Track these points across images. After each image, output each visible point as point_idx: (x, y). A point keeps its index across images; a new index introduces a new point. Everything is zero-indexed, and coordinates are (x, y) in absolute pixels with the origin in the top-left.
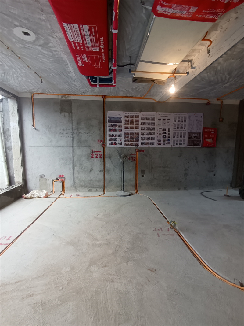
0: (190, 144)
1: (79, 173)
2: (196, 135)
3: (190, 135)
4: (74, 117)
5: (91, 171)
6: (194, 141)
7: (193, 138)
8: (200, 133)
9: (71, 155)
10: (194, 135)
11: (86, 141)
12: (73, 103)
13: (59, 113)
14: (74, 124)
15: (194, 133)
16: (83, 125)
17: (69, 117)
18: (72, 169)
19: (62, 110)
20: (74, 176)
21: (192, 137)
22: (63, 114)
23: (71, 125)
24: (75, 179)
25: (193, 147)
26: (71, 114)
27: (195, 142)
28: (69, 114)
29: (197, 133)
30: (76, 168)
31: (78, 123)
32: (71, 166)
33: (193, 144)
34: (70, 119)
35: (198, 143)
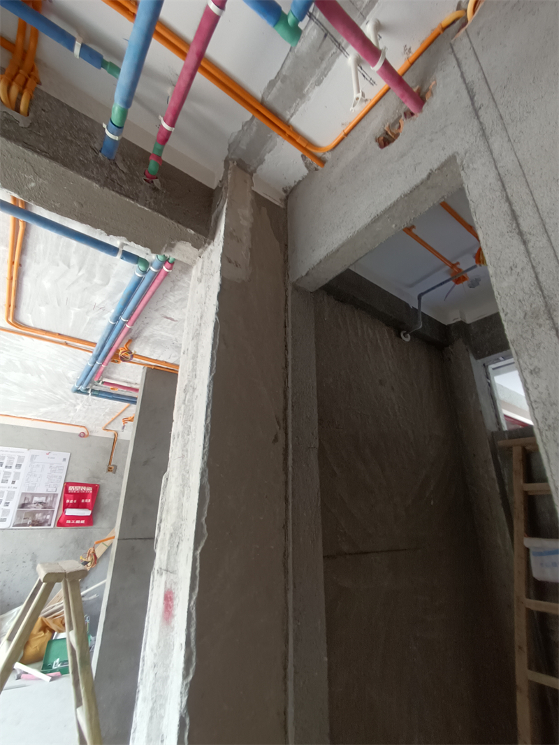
0: (22, 522)
2: (43, 499)
3: (26, 499)
6: (33, 513)
7: (35, 505)
8: (55, 495)
10: (36, 499)
15: (40, 495)
21: (30, 504)
25: (31, 527)
27: (37, 515)
29: (47, 496)
33: (29, 521)
35: (45, 517)
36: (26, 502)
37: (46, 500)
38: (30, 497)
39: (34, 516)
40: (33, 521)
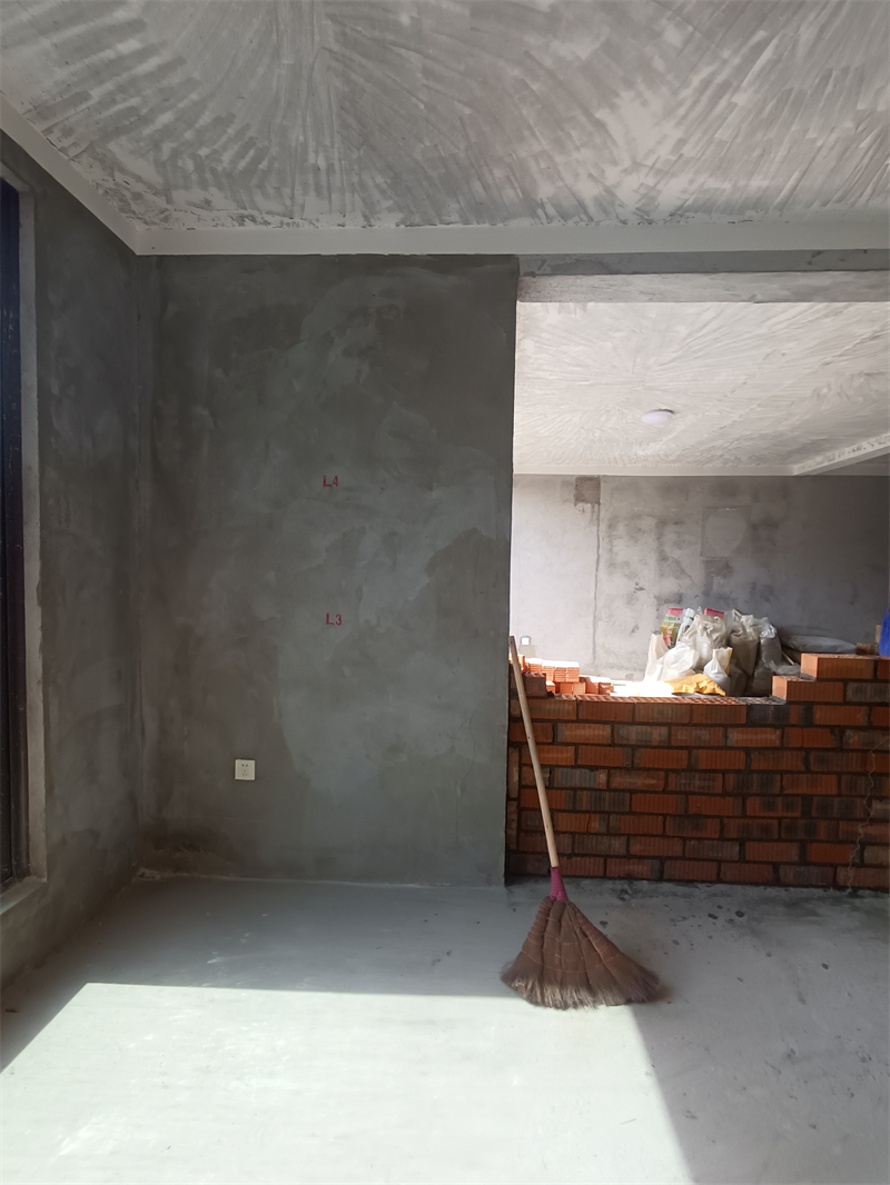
1: (606, 636)
4: (602, 514)
5: (633, 631)
9: (593, 595)
11: (627, 564)
12: (602, 484)
13: (572, 505)
14: (603, 526)
16: (621, 528)
17: (593, 512)
18: (591, 626)
19: (579, 499)
20: (594, 642)
22: (580, 505)
23: (595, 529)
24: (598, 649)
26: (596, 506)
28: (593, 507)
30: (600, 623)
31: (611, 526)
32: (591, 618)
34: (595, 517)
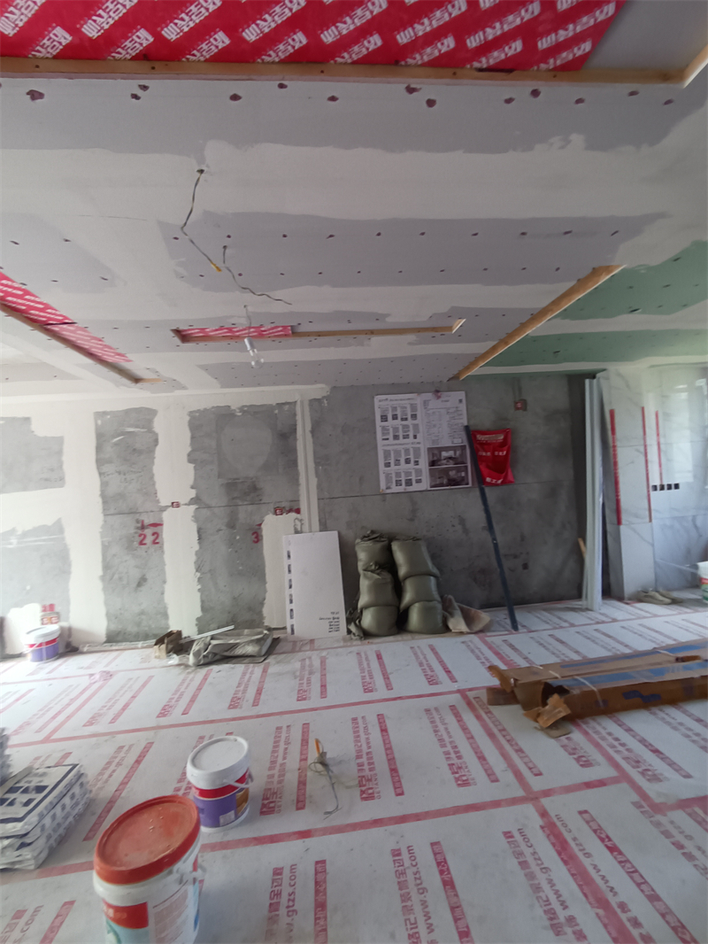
0: (438, 482)
2: (451, 453)
3: (433, 455)
6: (446, 471)
7: (445, 462)
8: (463, 448)
10: (444, 454)
15: (447, 449)
21: (440, 460)
25: (448, 487)
27: (450, 473)
29: (454, 448)
33: (445, 481)
35: (459, 474)
36: (435, 458)
37: (455, 454)
38: (436, 452)
39: (447, 474)
40: (449, 480)
